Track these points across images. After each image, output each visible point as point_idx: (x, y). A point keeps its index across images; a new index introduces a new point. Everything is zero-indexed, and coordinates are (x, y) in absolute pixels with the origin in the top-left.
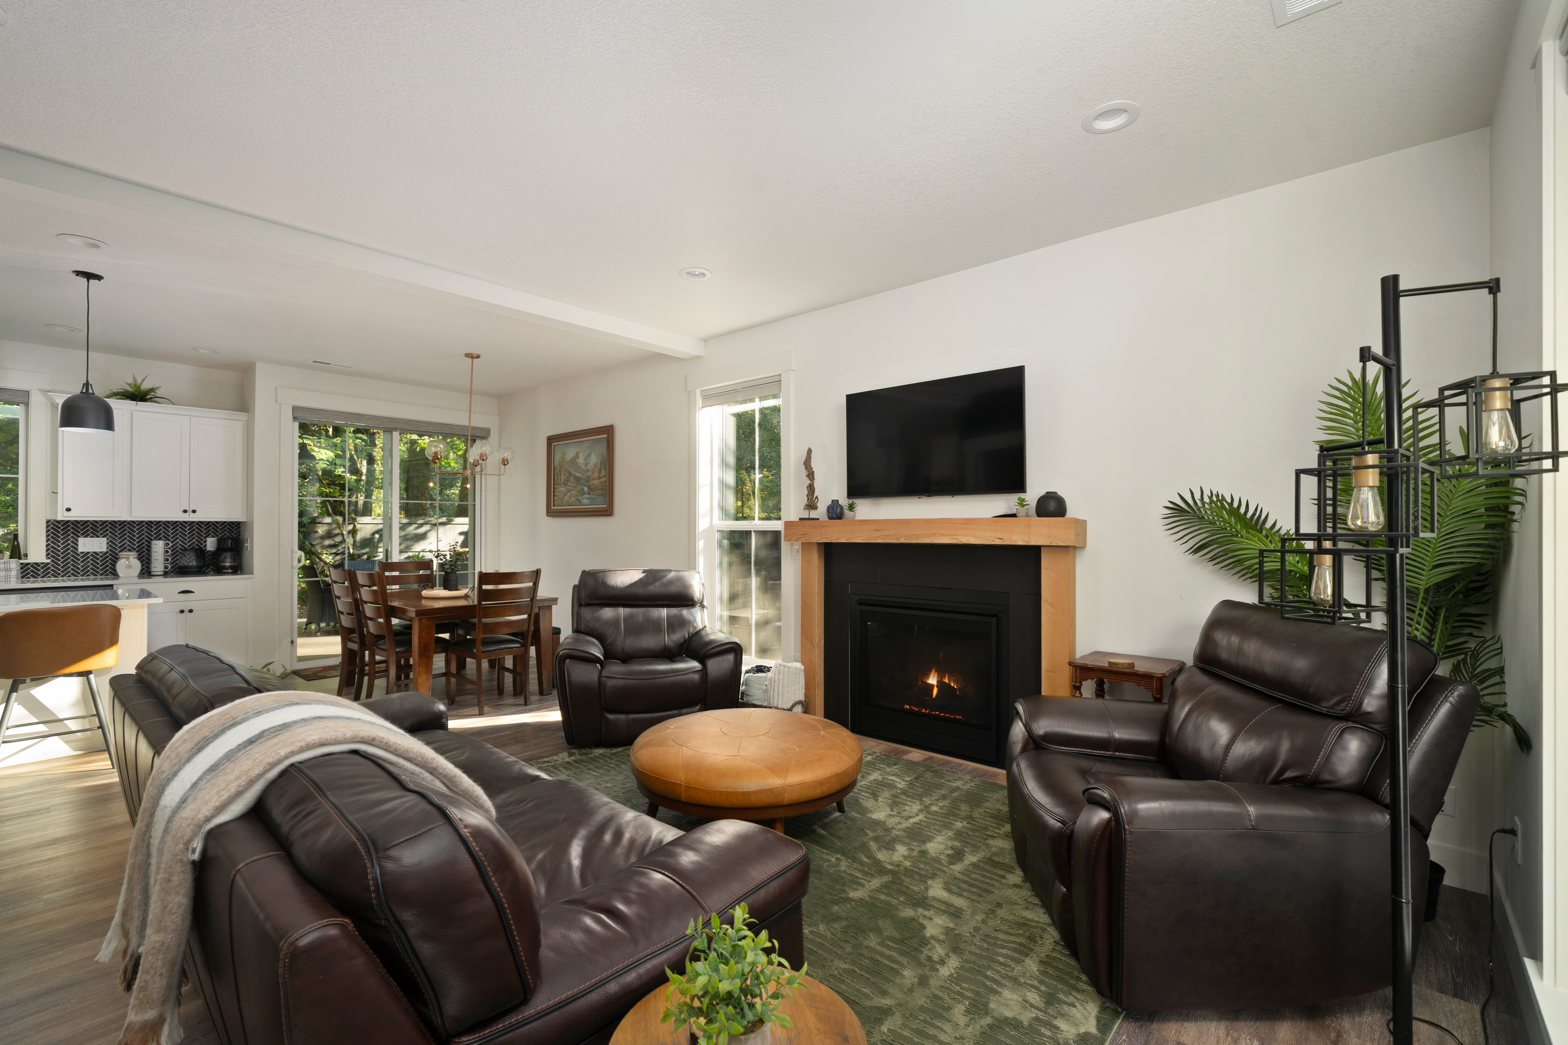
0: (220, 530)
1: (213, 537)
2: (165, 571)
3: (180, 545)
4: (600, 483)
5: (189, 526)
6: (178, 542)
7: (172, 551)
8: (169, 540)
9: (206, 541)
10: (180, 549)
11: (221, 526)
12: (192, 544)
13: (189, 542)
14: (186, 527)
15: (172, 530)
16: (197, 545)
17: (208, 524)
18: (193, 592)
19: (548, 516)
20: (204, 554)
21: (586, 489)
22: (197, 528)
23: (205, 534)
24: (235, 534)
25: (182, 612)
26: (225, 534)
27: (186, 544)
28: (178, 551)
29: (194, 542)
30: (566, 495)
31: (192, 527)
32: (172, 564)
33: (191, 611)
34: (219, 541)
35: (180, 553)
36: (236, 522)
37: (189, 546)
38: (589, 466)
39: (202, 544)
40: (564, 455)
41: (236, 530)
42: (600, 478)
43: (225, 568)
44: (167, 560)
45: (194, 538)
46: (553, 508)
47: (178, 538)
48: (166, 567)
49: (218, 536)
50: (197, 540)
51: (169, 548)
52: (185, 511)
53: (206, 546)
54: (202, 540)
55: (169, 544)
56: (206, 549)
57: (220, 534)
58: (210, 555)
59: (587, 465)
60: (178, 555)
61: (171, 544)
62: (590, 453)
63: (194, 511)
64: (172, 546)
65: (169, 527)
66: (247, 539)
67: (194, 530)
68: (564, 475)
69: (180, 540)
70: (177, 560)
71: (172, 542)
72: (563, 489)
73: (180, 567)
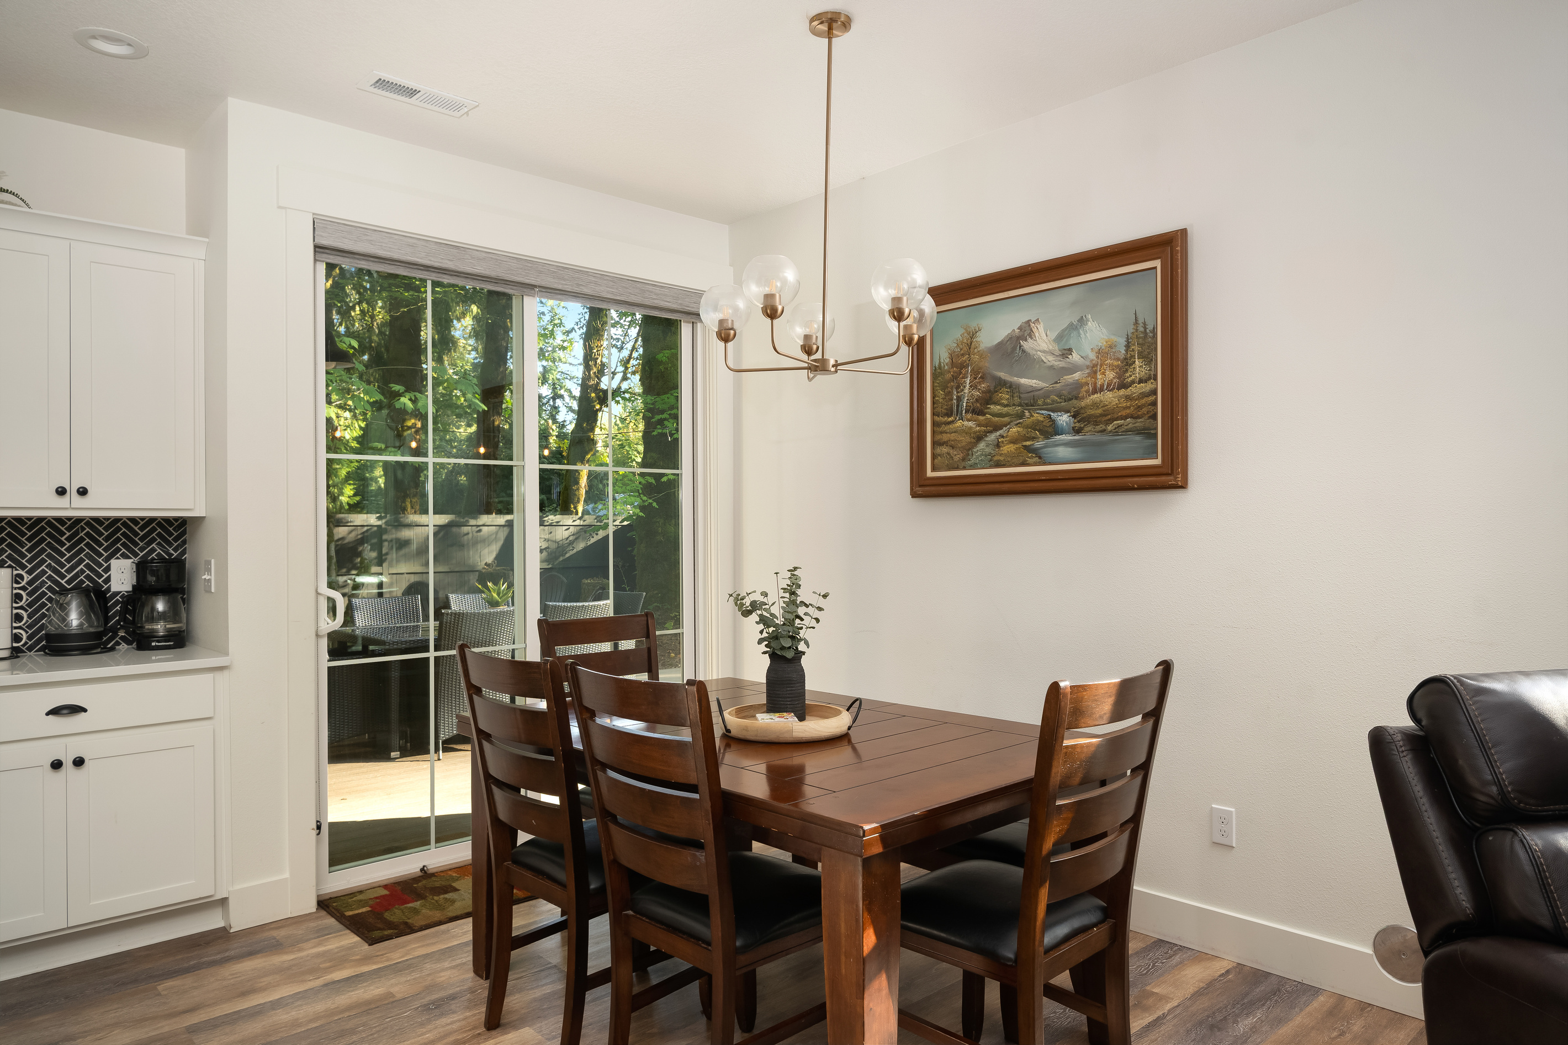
0: (142, 539)
1: (125, 556)
2: (13, 649)
3: (50, 578)
4: (1128, 398)
5: (69, 529)
6: (44, 572)
7: (29, 595)
8: (23, 567)
9: (108, 569)
10: (49, 588)
11: (142, 529)
12: (77, 576)
13: (69, 571)
14: (63, 534)
15: (29, 540)
16: (88, 577)
17: (114, 524)
18: (85, 710)
19: (914, 495)
20: (106, 600)
21: (1063, 419)
22: (88, 534)
23: (106, 550)
24: (175, 550)
25: (57, 765)
26: (153, 550)
27: (63, 577)
28: (44, 594)
29: (82, 571)
30: (979, 438)
31: (77, 533)
32: (30, 627)
33: (79, 762)
34: (142, 568)
35: (50, 599)
36: (176, 519)
37: (69, 582)
38: (1075, 357)
39: (100, 576)
40: (973, 335)
41: (176, 540)
42: (1123, 386)
43: (152, 635)
44: (18, 618)
45: (82, 561)
46: (930, 474)
47: (43, 561)
48: (16, 638)
49: (136, 555)
50: (87, 566)
51: (23, 588)
52: (61, 492)
53: (108, 580)
54: (100, 565)
55: (22, 577)
56: (109, 589)
57: (142, 549)
58: (117, 602)
59: (1067, 352)
60: (44, 605)
61: (27, 578)
62: (1082, 321)
63: (83, 492)
64: (29, 583)
65: (23, 534)
66: (209, 563)
67: (82, 540)
68: (973, 387)
69: (49, 566)
70: (44, 616)
71: (29, 572)
72: (971, 424)
73: (48, 637)
